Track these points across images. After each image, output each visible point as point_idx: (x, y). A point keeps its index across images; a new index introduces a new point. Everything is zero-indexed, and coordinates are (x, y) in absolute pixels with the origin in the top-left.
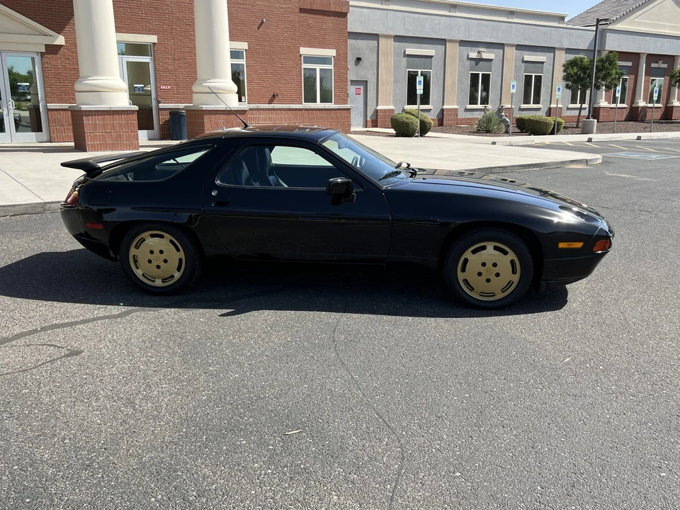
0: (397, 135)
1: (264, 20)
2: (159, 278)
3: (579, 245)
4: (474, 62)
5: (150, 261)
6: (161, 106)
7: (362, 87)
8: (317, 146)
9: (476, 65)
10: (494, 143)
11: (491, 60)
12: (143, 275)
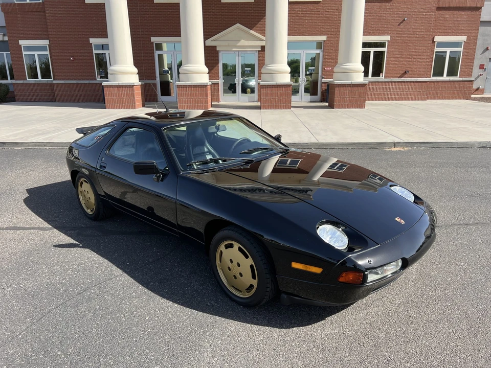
1: (406, 19)
2: (89, 208)
3: (317, 270)
5: (85, 197)
12: (83, 204)
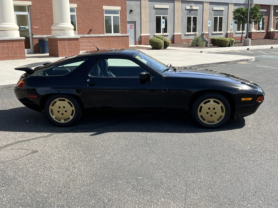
0: (153, 49)
2: (63, 119)
3: (250, 99)
4: (188, 11)
5: (59, 112)
6: (34, 36)
7: (133, 25)
8: (133, 58)
9: (190, 12)
10: (201, 52)
11: (197, 10)
12: (55, 118)
